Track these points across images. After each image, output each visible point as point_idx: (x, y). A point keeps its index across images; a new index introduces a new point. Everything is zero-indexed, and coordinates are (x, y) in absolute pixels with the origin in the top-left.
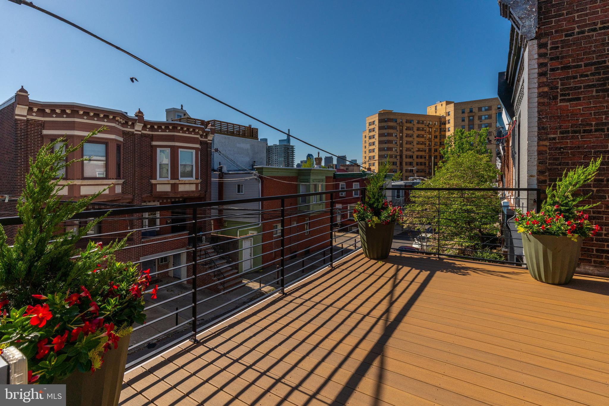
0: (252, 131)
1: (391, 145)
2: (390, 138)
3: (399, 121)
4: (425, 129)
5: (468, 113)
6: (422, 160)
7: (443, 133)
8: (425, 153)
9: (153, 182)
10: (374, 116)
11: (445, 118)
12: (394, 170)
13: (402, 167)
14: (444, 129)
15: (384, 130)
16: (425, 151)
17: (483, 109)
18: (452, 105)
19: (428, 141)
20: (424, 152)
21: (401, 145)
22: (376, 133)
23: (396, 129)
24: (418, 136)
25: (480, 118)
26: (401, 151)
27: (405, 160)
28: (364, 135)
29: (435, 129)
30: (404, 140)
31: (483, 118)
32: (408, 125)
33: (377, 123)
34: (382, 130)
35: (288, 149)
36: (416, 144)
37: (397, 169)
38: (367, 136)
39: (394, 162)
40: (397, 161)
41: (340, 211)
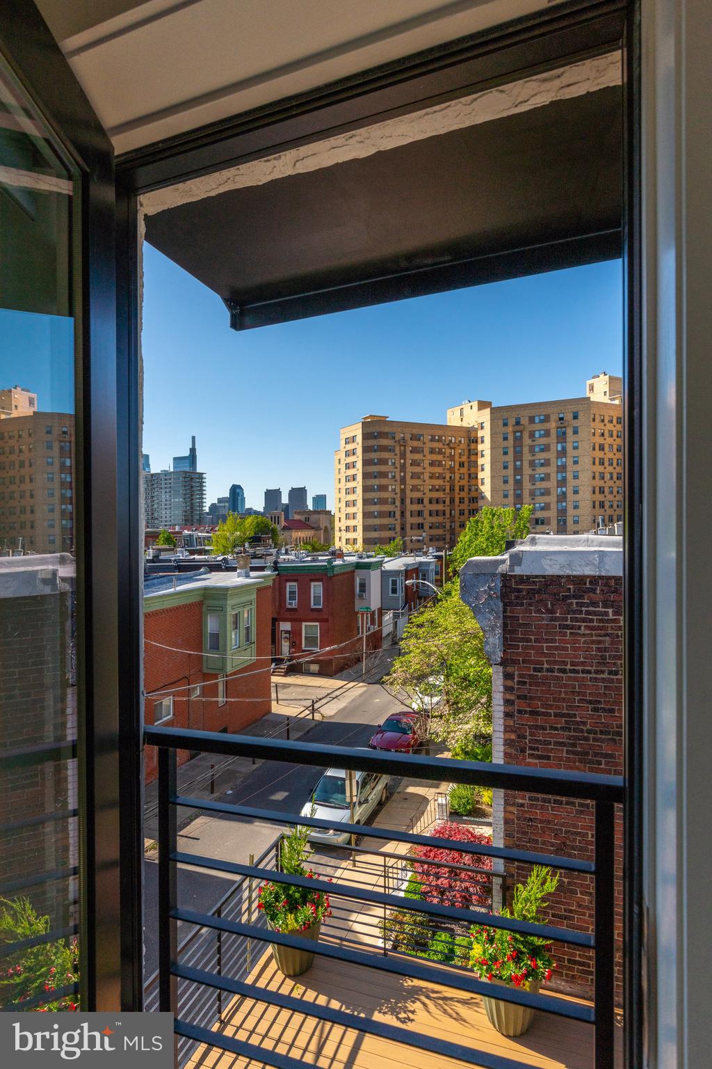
1: (384, 481)
2: (383, 468)
3: (399, 436)
4: (444, 450)
5: (514, 426)
6: (440, 507)
7: (473, 458)
8: (444, 494)
10: (354, 427)
11: (476, 430)
12: (390, 526)
13: (404, 519)
14: (476, 451)
15: (373, 453)
16: (444, 490)
17: (537, 420)
18: (488, 411)
19: (448, 471)
20: (442, 493)
21: (403, 480)
22: (358, 458)
23: (394, 451)
24: (432, 464)
25: (532, 435)
26: (403, 491)
27: (410, 507)
28: (337, 457)
29: (460, 451)
30: (407, 470)
31: (537, 434)
32: (415, 444)
33: (359, 439)
34: (369, 454)
35: (192, 479)
36: (428, 478)
37: (395, 525)
38: (342, 462)
39: (390, 513)
40: (396, 509)
41: (288, 635)
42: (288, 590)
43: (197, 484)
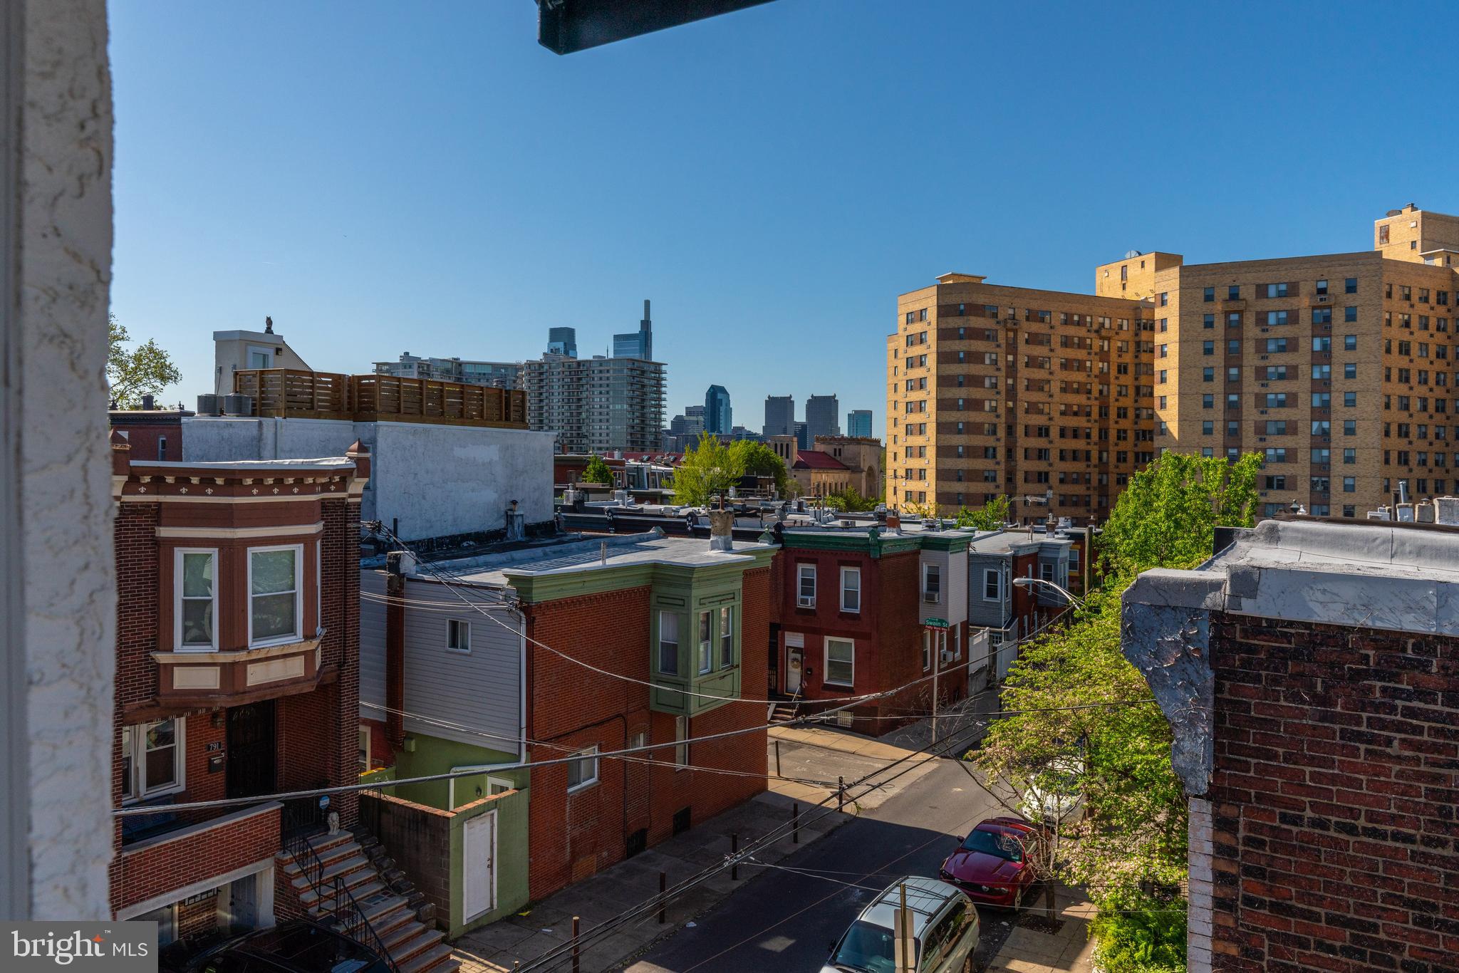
0: (508, 400)
1: (976, 393)
2: (974, 369)
3: (1004, 313)
4: (1088, 341)
5: (1225, 301)
6: (1080, 444)
7: (1144, 358)
8: (1089, 421)
9: (162, 658)
10: (922, 294)
11: (1151, 307)
12: (986, 474)
13: (1013, 463)
14: (1150, 345)
15: (957, 342)
16: (1089, 414)
17: (1272, 291)
18: (1174, 272)
19: (1097, 380)
20: (1085, 419)
21: (1011, 393)
22: (930, 350)
23: (995, 338)
24: (1066, 365)
25: (1262, 319)
26: (1011, 412)
27: (1023, 442)
28: (892, 346)
29: (1119, 344)
30: (1019, 375)
31: (1272, 319)
32: (1035, 327)
33: (932, 315)
34: (949, 342)
35: (643, 372)
36: (1058, 390)
37: (995, 471)
38: (900, 354)
39: (986, 449)
40: (998, 444)
41: (798, 656)
42: (799, 577)
43: (653, 382)
